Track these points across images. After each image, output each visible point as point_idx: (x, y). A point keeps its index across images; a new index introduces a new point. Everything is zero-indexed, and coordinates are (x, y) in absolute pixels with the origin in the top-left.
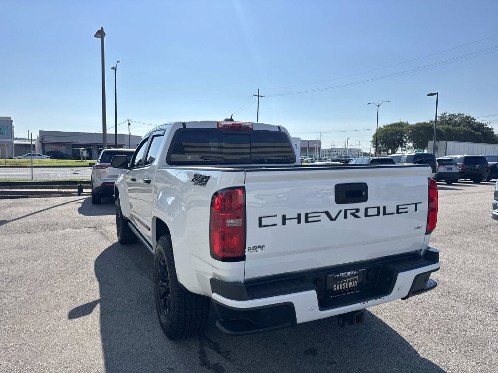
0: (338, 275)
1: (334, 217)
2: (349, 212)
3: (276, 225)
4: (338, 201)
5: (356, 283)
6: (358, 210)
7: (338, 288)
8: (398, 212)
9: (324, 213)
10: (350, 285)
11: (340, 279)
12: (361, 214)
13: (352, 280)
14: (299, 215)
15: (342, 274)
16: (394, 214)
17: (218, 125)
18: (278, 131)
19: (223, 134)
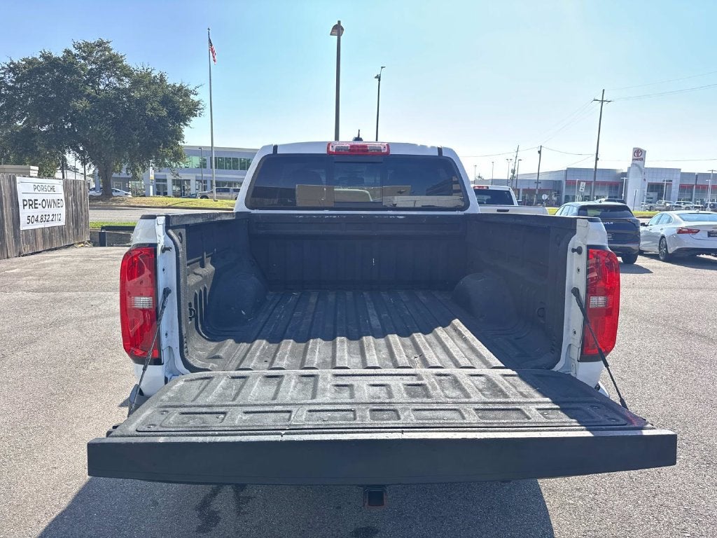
17: (328, 148)
18: (437, 155)
19: (335, 162)
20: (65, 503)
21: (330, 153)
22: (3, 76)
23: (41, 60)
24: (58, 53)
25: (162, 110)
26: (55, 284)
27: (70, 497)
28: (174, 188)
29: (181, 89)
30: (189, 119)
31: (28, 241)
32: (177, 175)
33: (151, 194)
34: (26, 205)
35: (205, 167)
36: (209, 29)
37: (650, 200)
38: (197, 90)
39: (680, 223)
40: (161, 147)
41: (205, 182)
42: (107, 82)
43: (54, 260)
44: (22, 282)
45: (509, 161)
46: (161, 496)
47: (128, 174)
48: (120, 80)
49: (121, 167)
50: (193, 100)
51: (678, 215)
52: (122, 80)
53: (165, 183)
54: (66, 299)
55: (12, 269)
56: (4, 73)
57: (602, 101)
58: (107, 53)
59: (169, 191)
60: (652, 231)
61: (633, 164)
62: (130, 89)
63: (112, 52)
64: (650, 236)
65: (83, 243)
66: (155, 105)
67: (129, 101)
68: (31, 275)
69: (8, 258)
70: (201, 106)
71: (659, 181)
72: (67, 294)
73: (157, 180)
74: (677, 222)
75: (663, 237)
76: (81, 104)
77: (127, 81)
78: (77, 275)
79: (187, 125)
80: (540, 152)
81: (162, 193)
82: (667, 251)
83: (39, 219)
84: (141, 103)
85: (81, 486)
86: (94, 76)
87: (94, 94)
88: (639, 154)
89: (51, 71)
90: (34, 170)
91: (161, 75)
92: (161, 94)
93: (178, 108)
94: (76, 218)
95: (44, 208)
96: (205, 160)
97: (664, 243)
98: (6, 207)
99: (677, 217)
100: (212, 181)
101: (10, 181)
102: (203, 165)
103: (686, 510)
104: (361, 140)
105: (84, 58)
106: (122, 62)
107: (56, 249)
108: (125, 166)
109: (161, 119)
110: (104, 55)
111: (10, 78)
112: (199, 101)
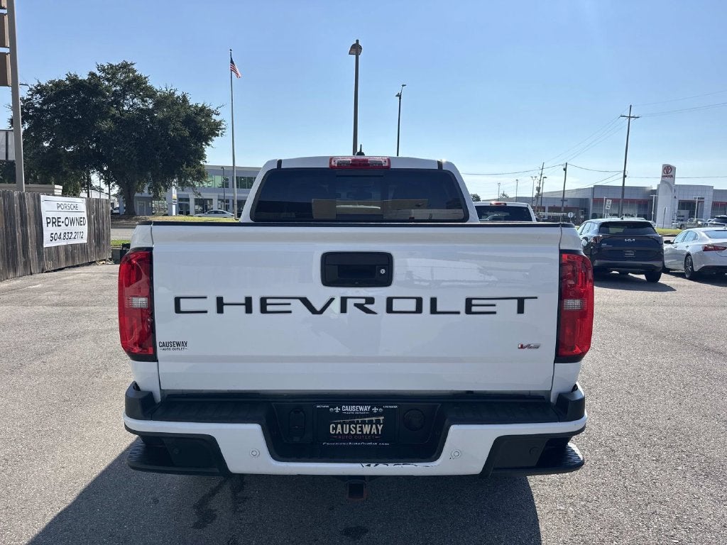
0: (337, 409)
1: (319, 309)
2: (350, 303)
3: (206, 312)
4: (328, 281)
5: (380, 428)
6: (370, 300)
7: (339, 430)
8: (468, 311)
9: (299, 301)
10: (366, 429)
11: (341, 415)
12: (380, 306)
13: (371, 423)
14: (249, 299)
15: (346, 409)
16: (458, 313)
17: (330, 163)
18: (437, 168)
19: (337, 176)
20: (70, 499)
21: (332, 167)
22: (30, 97)
23: (68, 82)
24: (84, 76)
25: (184, 130)
26: (75, 298)
27: (76, 494)
28: (197, 207)
29: (203, 109)
30: (211, 139)
31: (50, 258)
32: (200, 194)
33: (174, 214)
34: (49, 223)
35: (227, 187)
36: (231, 50)
37: (681, 218)
38: (219, 110)
39: (706, 240)
40: (184, 166)
41: (228, 201)
42: (131, 103)
43: (75, 277)
44: (43, 296)
45: (534, 178)
46: (162, 494)
47: (150, 194)
48: (143, 101)
49: (143, 187)
50: (215, 120)
51: (705, 232)
52: (146, 101)
53: (187, 203)
54: (85, 312)
55: (35, 285)
56: (32, 95)
57: (630, 117)
58: (131, 75)
59: (192, 211)
60: (677, 249)
61: (662, 181)
62: (153, 110)
63: (136, 73)
64: (676, 254)
65: (105, 260)
66: (178, 125)
67: (151, 121)
68: (52, 290)
69: (31, 274)
70: (223, 126)
71: (690, 198)
72: (85, 309)
73: (180, 199)
74: (702, 239)
75: (688, 255)
76: (105, 125)
77: (150, 101)
78: (96, 291)
79: (209, 145)
80: (565, 170)
81: (185, 212)
82: (692, 269)
83: (62, 236)
84: (163, 123)
85: (87, 483)
86: (119, 98)
87: (118, 115)
88: (668, 171)
89: (77, 93)
90: (58, 189)
91: (184, 96)
92: (183, 114)
93: (201, 128)
94: (98, 236)
95: (67, 226)
96: (227, 180)
97: (690, 261)
98: (30, 224)
99: (704, 235)
100: (233, 201)
101: (34, 200)
102: (225, 184)
103: (677, 518)
104: (363, 154)
105: (108, 80)
106: (146, 83)
107: (78, 266)
108: (147, 186)
109: (184, 138)
110: (128, 76)
111: (38, 99)
112: (220, 121)
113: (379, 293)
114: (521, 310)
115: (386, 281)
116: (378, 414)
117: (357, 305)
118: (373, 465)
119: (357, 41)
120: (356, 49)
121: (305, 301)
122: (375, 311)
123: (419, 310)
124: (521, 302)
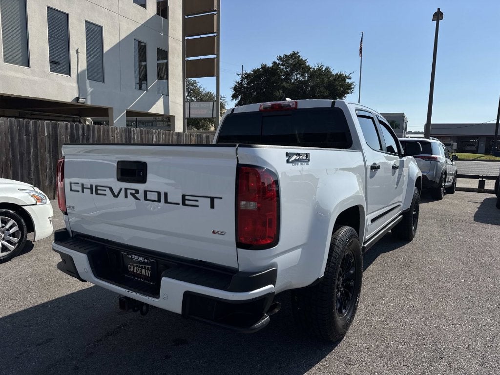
0: (130, 256)
1: (116, 194)
2: (129, 191)
3: (79, 191)
4: (119, 178)
5: (149, 273)
6: (137, 191)
7: (132, 270)
8: (184, 204)
9: (108, 188)
10: (143, 273)
12: (141, 195)
13: (145, 268)
14: (91, 186)
16: (178, 204)
17: (260, 108)
18: (330, 106)
19: (263, 117)
21: (261, 111)
24: (270, 65)
25: (326, 92)
29: (341, 75)
30: (344, 96)
38: (351, 76)
42: (296, 78)
48: (302, 75)
50: (348, 83)
52: (304, 76)
58: (297, 59)
62: (308, 81)
63: (300, 58)
66: (322, 89)
67: (306, 88)
70: (352, 87)
77: (306, 75)
86: (288, 75)
87: (287, 86)
89: (265, 75)
92: (326, 81)
93: (337, 89)
105: (283, 65)
106: (305, 63)
110: (295, 61)
111: (245, 82)
112: (352, 83)
113: (140, 187)
114: (212, 206)
115: (143, 180)
116: (147, 264)
117: (131, 194)
118: (131, 292)
119: (439, 9)
120: (438, 16)
121: (111, 189)
122: (139, 198)
123: (159, 201)
124: (212, 199)
